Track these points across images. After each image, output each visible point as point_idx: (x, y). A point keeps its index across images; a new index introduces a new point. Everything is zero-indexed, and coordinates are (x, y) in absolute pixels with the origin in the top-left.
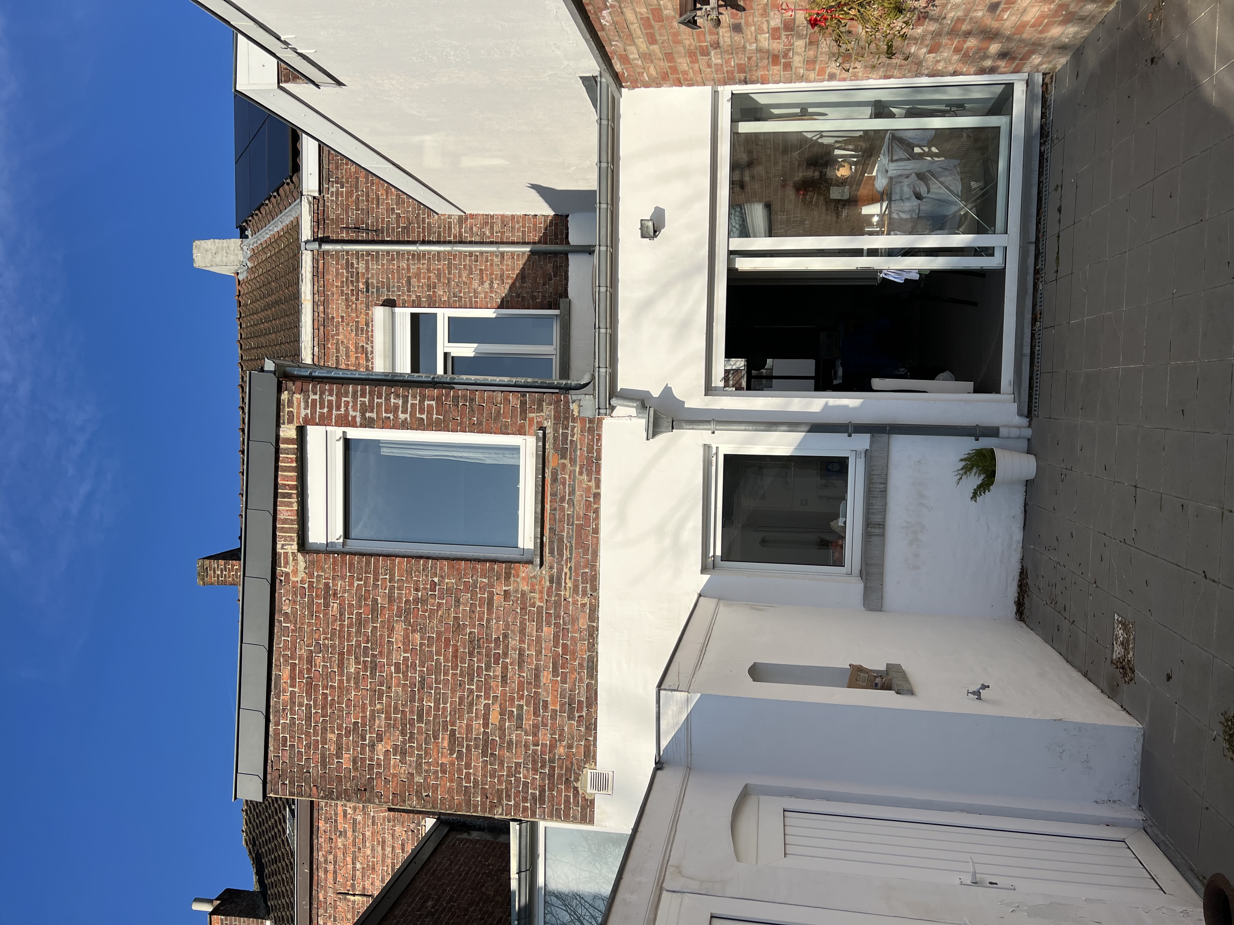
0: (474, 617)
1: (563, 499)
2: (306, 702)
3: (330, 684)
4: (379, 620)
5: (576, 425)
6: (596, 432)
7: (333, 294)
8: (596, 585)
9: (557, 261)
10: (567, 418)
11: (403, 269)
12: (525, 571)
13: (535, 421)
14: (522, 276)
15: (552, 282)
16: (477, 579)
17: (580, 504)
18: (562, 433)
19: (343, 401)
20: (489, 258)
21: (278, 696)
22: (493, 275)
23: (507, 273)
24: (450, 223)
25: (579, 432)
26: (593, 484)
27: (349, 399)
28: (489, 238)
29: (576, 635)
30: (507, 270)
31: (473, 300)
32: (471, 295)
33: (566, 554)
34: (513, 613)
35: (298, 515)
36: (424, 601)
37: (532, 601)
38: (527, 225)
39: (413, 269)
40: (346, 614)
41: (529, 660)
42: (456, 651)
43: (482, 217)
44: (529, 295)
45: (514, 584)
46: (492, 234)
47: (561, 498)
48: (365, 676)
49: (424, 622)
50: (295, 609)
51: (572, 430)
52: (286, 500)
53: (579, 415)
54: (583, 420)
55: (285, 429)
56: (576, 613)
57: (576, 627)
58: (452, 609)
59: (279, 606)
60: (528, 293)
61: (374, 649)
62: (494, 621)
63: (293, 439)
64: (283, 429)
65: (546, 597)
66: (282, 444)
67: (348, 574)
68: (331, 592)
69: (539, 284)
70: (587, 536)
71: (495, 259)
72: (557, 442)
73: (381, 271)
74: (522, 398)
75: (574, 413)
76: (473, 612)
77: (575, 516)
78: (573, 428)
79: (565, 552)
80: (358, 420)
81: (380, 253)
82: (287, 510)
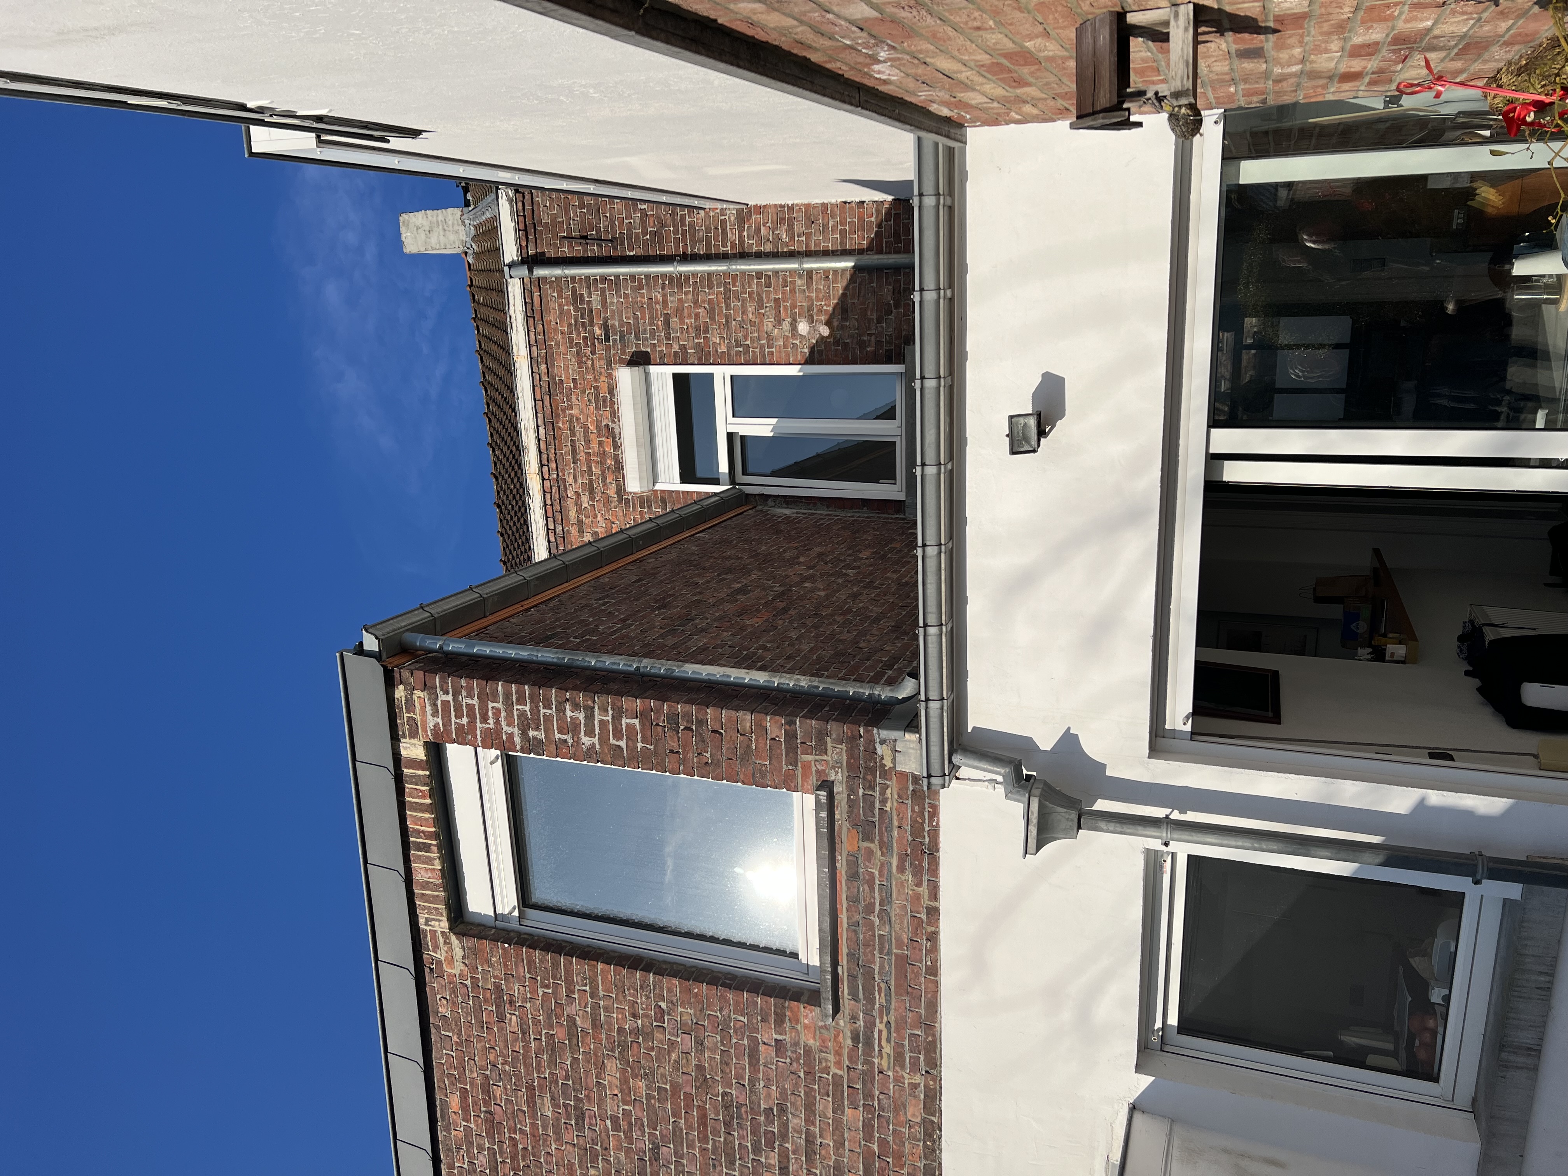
0: (728, 1071)
1: (870, 909)
2: (487, 1145)
3: (519, 1126)
4: (581, 1050)
5: (888, 783)
6: (927, 801)
7: (558, 345)
8: (935, 1059)
9: (900, 280)
10: (872, 770)
11: (657, 303)
12: (808, 1015)
13: (814, 769)
14: (843, 309)
15: (892, 317)
16: (729, 1014)
17: (902, 922)
18: (864, 795)
19: (490, 707)
20: (789, 279)
21: (447, 1129)
22: (795, 307)
23: (818, 304)
24: (724, 222)
25: (896, 797)
26: (924, 890)
27: (500, 705)
28: (787, 246)
29: (904, 1130)
30: (818, 299)
31: (767, 350)
32: (762, 342)
33: (880, 999)
34: (793, 1076)
35: (443, 876)
36: (648, 1036)
37: (824, 1064)
38: (848, 220)
39: (672, 302)
40: (531, 1033)
41: (823, 1152)
42: (703, 1117)
43: (774, 210)
44: (855, 341)
45: (790, 1033)
46: (792, 238)
47: (866, 906)
48: (568, 1126)
49: (651, 1065)
50: (456, 1014)
51: (883, 792)
52: (423, 853)
53: (895, 767)
54: (903, 775)
55: (408, 745)
56: (901, 1096)
57: (902, 1118)
58: (693, 1054)
59: (433, 1006)
60: (852, 337)
61: (578, 1090)
62: (762, 1084)
63: (422, 761)
64: (404, 745)
65: (847, 1063)
66: (406, 767)
67: (528, 976)
68: (505, 998)
69: (870, 320)
70: (917, 975)
71: (799, 282)
72: (855, 810)
73: (624, 306)
74: (787, 727)
75: (884, 762)
76: (727, 1064)
77: (893, 941)
78: (884, 788)
79: (877, 997)
80: (517, 740)
81: (621, 278)
82: (426, 870)
